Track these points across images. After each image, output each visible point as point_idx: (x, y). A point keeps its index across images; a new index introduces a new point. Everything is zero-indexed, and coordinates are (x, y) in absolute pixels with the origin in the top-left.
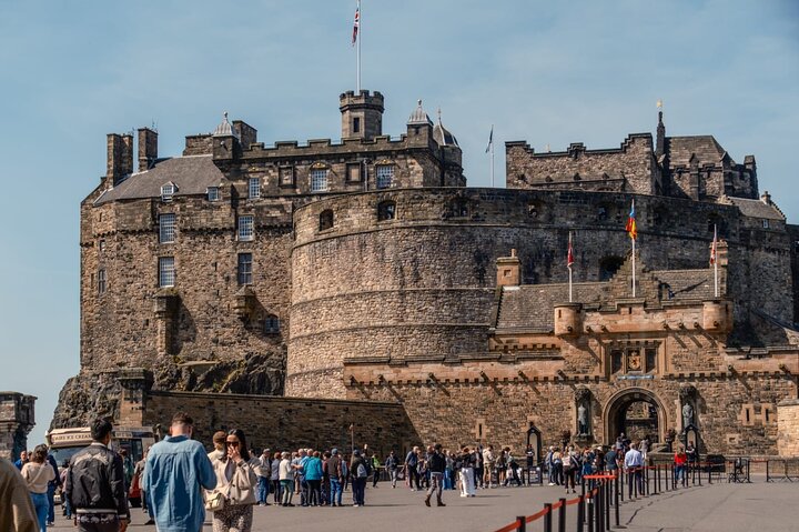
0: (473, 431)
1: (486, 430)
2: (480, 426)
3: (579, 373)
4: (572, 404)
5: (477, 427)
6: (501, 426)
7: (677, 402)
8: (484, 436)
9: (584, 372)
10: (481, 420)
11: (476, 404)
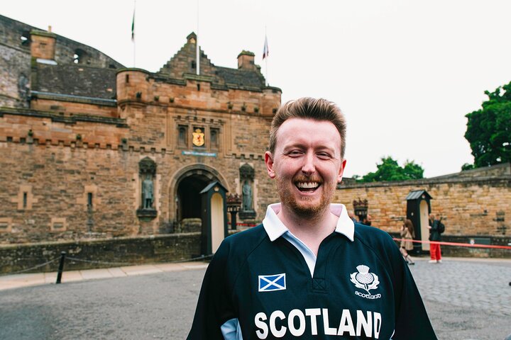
0: (14, 200)
1: (32, 200)
2: (25, 195)
3: (145, 143)
4: (136, 176)
5: (21, 195)
6: (52, 197)
7: (237, 180)
8: (29, 207)
9: (150, 143)
10: (26, 187)
11: (19, 168)
